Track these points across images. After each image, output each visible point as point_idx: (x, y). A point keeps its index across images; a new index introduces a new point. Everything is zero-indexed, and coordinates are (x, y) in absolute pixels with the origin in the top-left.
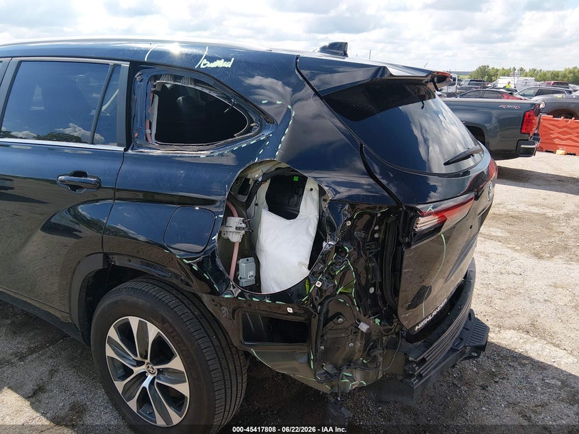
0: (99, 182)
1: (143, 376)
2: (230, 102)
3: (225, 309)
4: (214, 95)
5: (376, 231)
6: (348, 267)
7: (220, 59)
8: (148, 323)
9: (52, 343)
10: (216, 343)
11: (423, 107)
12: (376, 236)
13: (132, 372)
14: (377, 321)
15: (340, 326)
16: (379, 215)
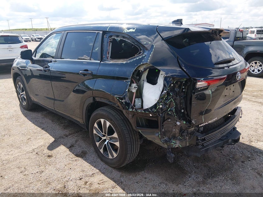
0: (92, 73)
1: (105, 140)
2: (134, 43)
3: (130, 115)
4: (129, 41)
5: (183, 89)
6: (171, 101)
7: (131, 29)
8: (107, 121)
9: (77, 132)
10: (128, 129)
11: (210, 43)
12: (184, 90)
13: (102, 139)
14: (185, 122)
15: (170, 123)
16: (184, 82)
